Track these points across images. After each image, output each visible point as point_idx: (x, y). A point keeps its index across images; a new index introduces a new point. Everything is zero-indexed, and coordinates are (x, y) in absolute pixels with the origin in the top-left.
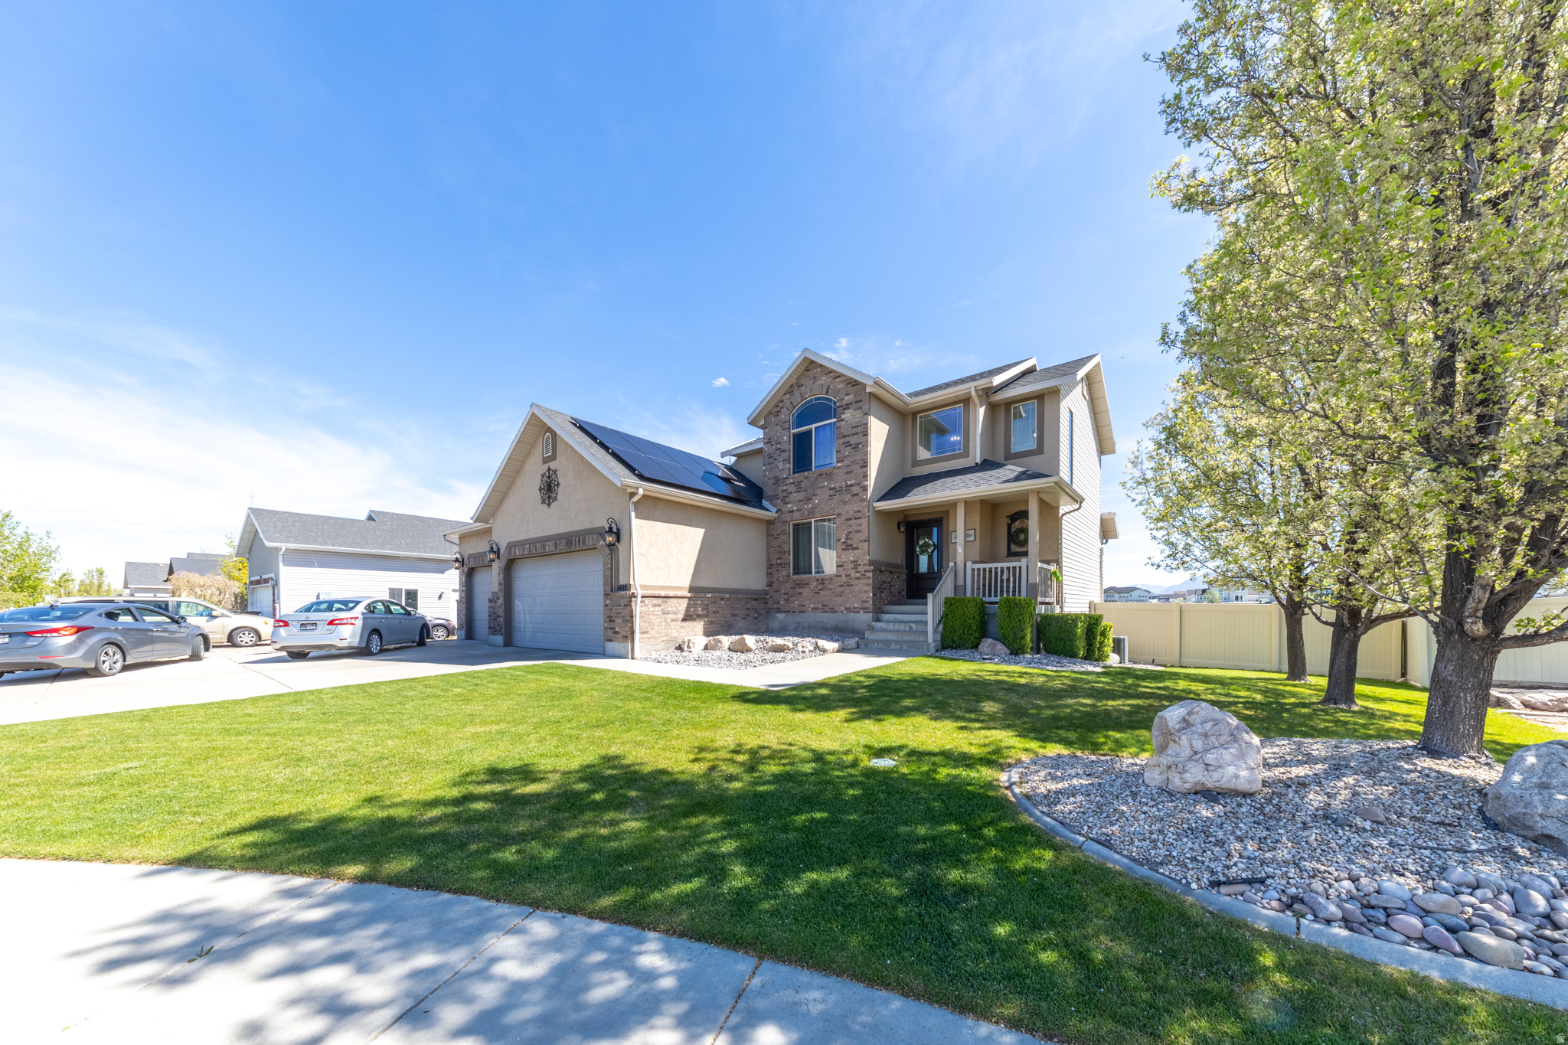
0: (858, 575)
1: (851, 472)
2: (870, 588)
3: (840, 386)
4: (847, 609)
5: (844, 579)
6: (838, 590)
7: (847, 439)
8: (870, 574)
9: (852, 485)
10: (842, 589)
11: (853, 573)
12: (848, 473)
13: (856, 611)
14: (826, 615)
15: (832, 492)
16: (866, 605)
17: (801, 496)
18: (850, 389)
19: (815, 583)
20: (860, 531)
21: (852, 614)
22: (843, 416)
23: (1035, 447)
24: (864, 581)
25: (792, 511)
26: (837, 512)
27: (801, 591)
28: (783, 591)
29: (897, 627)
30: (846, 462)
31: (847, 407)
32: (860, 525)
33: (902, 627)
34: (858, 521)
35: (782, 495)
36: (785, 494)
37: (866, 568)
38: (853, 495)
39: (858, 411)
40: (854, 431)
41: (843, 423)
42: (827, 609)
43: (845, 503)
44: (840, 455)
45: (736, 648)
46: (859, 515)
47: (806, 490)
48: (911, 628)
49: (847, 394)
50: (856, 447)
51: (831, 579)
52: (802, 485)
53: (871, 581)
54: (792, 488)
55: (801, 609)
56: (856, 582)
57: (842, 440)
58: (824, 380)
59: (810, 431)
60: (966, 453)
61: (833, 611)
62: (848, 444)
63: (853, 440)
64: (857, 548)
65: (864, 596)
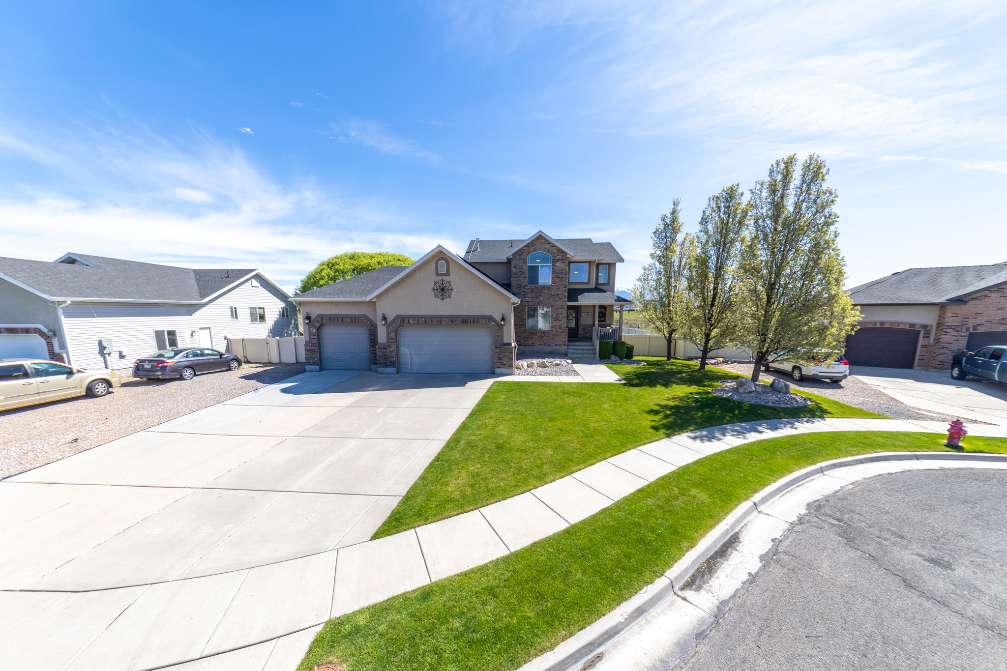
0: (562, 331)
1: (559, 289)
2: (567, 337)
3: (554, 251)
4: (556, 345)
5: (555, 332)
6: (552, 337)
7: (557, 275)
8: (567, 331)
9: (559, 294)
10: (553, 336)
11: (559, 330)
12: (557, 289)
13: (560, 345)
14: (546, 347)
15: (549, 296)
16: (564, 343)
17: (533, 295)
18: (559, 253)
19: (540, 334)
20: (563, 314)
21: (558, 347)
22: (556, 264)
23: (607, 282)
24: (564, 334)
25: (529, 301)
26: (552, 304)
27: (532, 337)
28: (523, 337)
29: (578, 351)
30: (557, 284)
31: (558, 261)
32: (563, 311)
33: (580, 352)
34: (562, 309)
35: (522, 293)
36: (524, 293)
37: (565, 328)
38: (560, 299)
39: (563, 264)
40: (561, 271)
41: (556, 267)
42: (545, 344)
43: (556, 301)
44: (554, 280)
45: (541, 366)
46: (562, 307)
47: (536, 293)
48: (584, 352)
49: (558, 255)
50: (562, 279)
51: (548, 332)
52: (534, 290)
53: (567, 334)
54: (528, 291)
55: (533, 344)
56: (561, 334)
57: (555, 275)
58: (546, 246)
59: (538, 266)
60: (589, 283)
61: (549, 345)
62: (558, 277)
63: (561, 275)
64: (561, 320)
65: (564, 340)
